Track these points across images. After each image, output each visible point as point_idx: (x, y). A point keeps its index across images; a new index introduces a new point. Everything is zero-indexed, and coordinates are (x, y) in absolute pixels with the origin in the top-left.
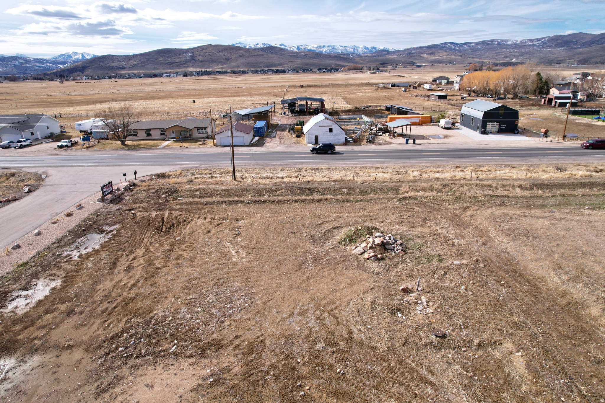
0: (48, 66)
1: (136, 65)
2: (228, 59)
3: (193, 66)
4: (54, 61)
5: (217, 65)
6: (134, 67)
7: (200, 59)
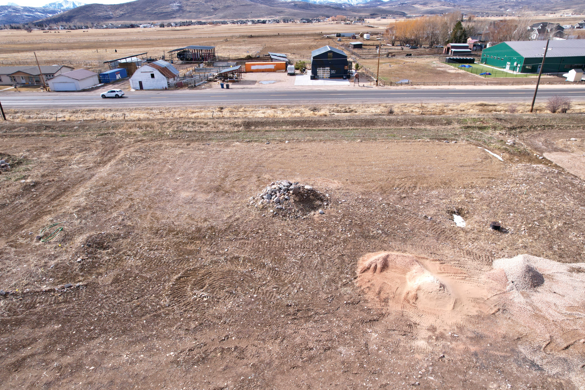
0: (37, 15)
1: (123, 15)
2: (215, 9)
3: (180, 17)
4: (44, 10)
5: (205, 16)
6: (121, 17)
7: (188, 10)
